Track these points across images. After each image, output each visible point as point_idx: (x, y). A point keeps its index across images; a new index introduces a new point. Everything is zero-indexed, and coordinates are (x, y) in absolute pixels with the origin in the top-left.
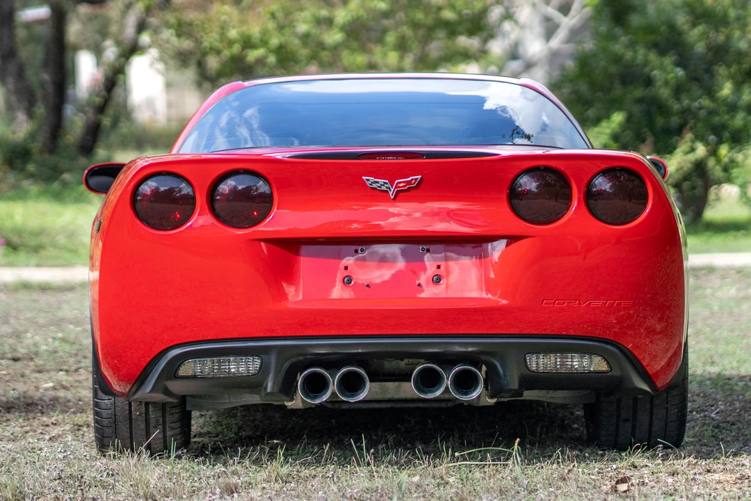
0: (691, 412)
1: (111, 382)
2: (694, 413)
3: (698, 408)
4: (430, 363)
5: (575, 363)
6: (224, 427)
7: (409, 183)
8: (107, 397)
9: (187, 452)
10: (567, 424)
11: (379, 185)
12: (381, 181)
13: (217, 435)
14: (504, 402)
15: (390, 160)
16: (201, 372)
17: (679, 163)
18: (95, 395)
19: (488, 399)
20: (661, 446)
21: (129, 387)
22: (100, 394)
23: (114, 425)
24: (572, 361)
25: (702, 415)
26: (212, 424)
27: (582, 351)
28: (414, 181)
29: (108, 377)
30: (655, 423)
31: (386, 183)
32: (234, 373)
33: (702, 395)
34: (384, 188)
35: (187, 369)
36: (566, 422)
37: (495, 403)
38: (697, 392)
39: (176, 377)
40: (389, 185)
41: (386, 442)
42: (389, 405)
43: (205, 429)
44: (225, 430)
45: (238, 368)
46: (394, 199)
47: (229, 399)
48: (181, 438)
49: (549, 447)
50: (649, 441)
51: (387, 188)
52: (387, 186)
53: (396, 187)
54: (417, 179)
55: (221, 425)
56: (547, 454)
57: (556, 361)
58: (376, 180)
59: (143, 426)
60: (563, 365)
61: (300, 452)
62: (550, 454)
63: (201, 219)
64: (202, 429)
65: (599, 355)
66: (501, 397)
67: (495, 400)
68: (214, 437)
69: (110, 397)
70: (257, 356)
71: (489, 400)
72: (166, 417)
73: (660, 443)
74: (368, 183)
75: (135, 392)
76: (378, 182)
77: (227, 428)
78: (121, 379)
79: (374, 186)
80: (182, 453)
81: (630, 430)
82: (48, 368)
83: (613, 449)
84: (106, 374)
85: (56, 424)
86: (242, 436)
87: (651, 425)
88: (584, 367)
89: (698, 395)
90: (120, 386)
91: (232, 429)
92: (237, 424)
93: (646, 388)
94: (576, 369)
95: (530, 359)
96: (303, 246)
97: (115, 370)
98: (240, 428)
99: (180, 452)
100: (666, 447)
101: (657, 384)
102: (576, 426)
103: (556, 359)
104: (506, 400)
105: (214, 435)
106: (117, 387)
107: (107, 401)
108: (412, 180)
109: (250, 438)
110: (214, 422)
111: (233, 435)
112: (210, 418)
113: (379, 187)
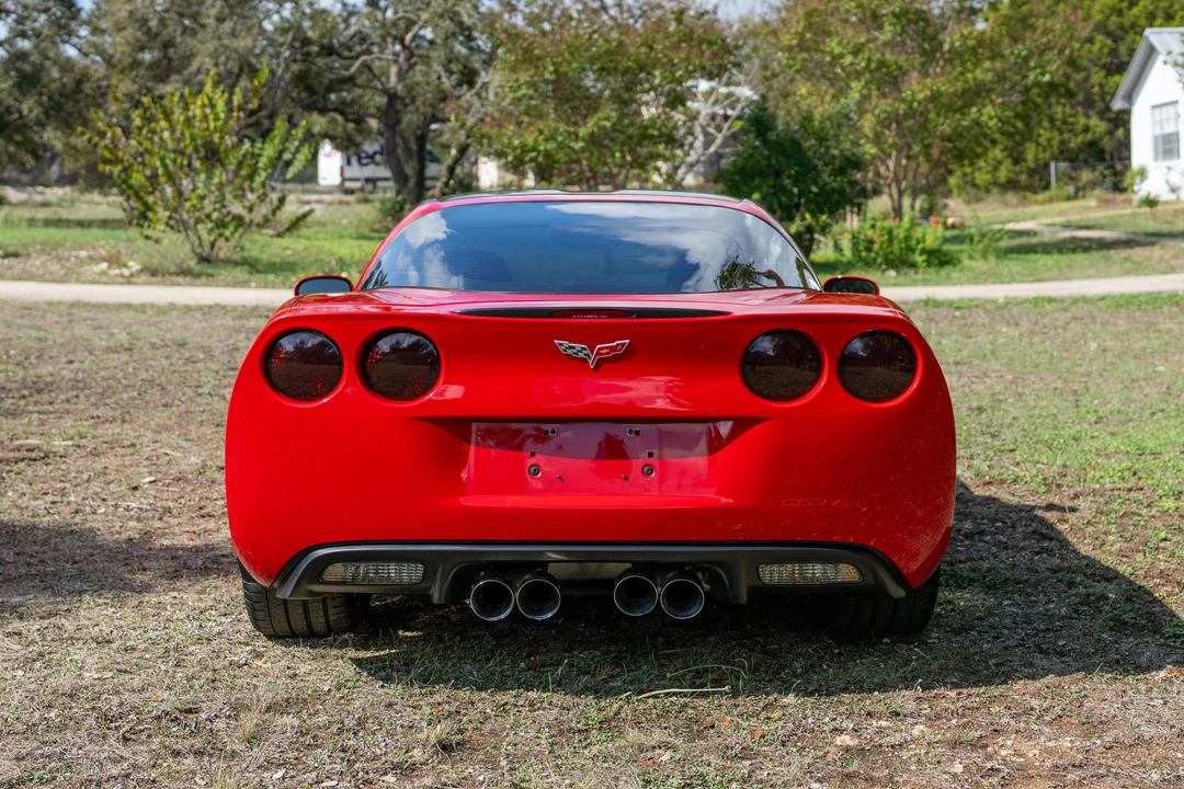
4: (637, 574)
5: (817, 575)
7: (614, 349)
11: (575, 351)
12: (578, 346)
15: (590, 319)
21: (271, 581)
24: (813, 572)
27: (824, 560)
28: (620, 347)
31: (585, 349)
32: (394, 581)
34: (581, 355)
35: (336, 571)
39: (319, 580)
40: (588, 352)
45: (399, 573)
46: (596, 368)
51: (585, 355)
52: (586, 352)
53: (597, 354)
54: (623, 345)
57: (794, 573)
58: (571, 345)
63: (348, 384)
65: (850, 564)
70: (419, 563)
74: (561, 348)
76: (573, 348)
79: (569, 351)
88: (829, 578)
94: (818, 580)
95: (763, 570)
96: (475, 425)
103: (794, 570)
108: (618, 345)
113: (575, 353)
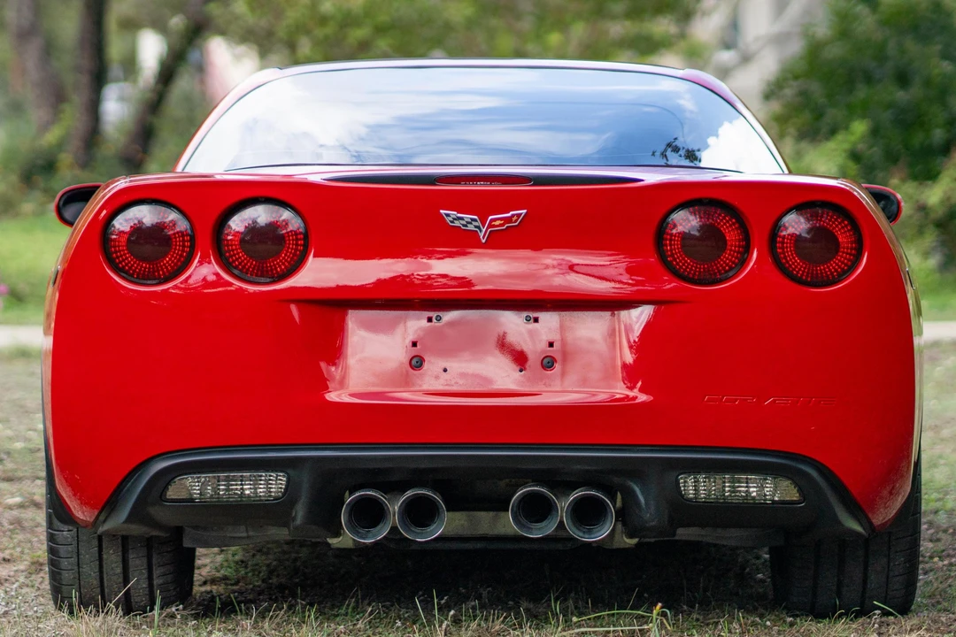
0: (931, 557)
1: (71, 507)
2: (936, 559)
3: (944, 551)
4: (536, 486)
5: (752, 489)
6: (248, 570)
7: (508, 220)
8: (66, 528)
9: (184, 609)
10: (749, 574)
11: (464, 223)
12: (468, 217)
13: (236, 583)
14: (650, 543)
15: (481, 186)
16: (200, 494)
17: (945, 193)
18: (50, 525)
19: (625, 539)
20: (878, 612)
21: (96, 514)
22: (57, 523)
23: (76, 568)
24: (747, 487)
25: (946, 562)
26: (232, 565)
27: (763, 471)
28: (515, 218)
29: (67, 500)
30: (872, 577)
31: (475, 220)
32: (249, 496)
33: (951, 531)
34: (471, 227)
35: (179, 489)
36: (748, 570)
37: (636, 545)
38: (945, 526)
39: (163, 500)
40: (478, 223)
41: (479, 597)
42: (479, 545)
43: (222, 572)
44: (250, 574)
45: (256, 489)
46: (487, 243)
47: (247, 531)
48: (175, 589)
49: (714, 609)
50: (862, 605)
51: (476, 227)
52: (476, 224)
53: (490, 226)
54: (519, 215)
55: (246, 567)
56: (711, 621)
57: (724, 486)
58: (459, 215)
59: (119, 570)
60: (734, 492)
61: (350, 610)
62: (716, 620)
63: (202, 270)
64: (218, 571)
65: (789, 478)
66: (644, 537)
67: (635, 541)
68: (232, 585)
69: (71, 528)
70: (281, 471)
71: (628, 541)
72: (152, 556)
73: (879, 608)
74: (448, 219)
75: (105, 521)
76: (462, 219)
77: (253, 570)
78: (85, 502)
79: (457, 223)
80: (177, 610)
81: (834, 588)
82: (20, 474)
83: (807, 616)
84: (64, 495)
85: (9, 560)
86: (272, 584)
87: (865, 582)
88: (765, 495)
89: (945, 531)
90: (83, 513)
91: (260, 572)
92: (268, 565)
93: (857, 527)
94: (754, 498)
95: (685, 482)
96: (350, 311)
97: (76, 489)
98: (271, 573)
99: (174, 609)
100: (886, 614)
101: (873, 521)
102: (760, 576)
103: (724, 482)
104: (653, 540)
105: (233, 582)
106: (81, 513)
107: (66, 533)
108: (513, 216)
109: (281, 588)
110: (237, 563)
111: (260, 583)
112: (233, 555)
113: (464, 225)
